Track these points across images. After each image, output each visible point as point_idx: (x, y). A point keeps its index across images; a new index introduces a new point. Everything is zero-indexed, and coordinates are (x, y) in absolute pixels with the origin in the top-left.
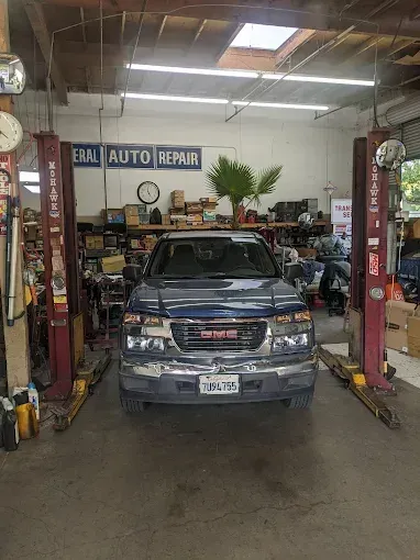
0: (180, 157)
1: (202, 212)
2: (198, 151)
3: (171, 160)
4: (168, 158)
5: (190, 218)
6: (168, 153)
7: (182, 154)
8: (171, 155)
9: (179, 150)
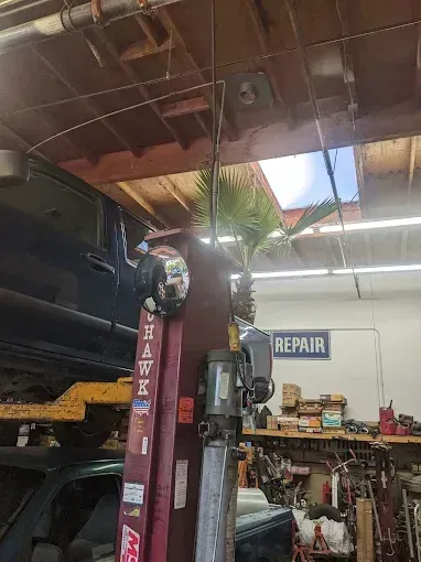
0: (302, 344)
1: (320, 414)
2: (325, 335)
3: (289, 348)
4: (287, 345)
5: (304, 422)
6: (286, 339)
7: (304, 339)
8: (290, 342)
9: (300, 335)
